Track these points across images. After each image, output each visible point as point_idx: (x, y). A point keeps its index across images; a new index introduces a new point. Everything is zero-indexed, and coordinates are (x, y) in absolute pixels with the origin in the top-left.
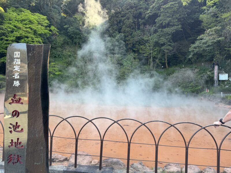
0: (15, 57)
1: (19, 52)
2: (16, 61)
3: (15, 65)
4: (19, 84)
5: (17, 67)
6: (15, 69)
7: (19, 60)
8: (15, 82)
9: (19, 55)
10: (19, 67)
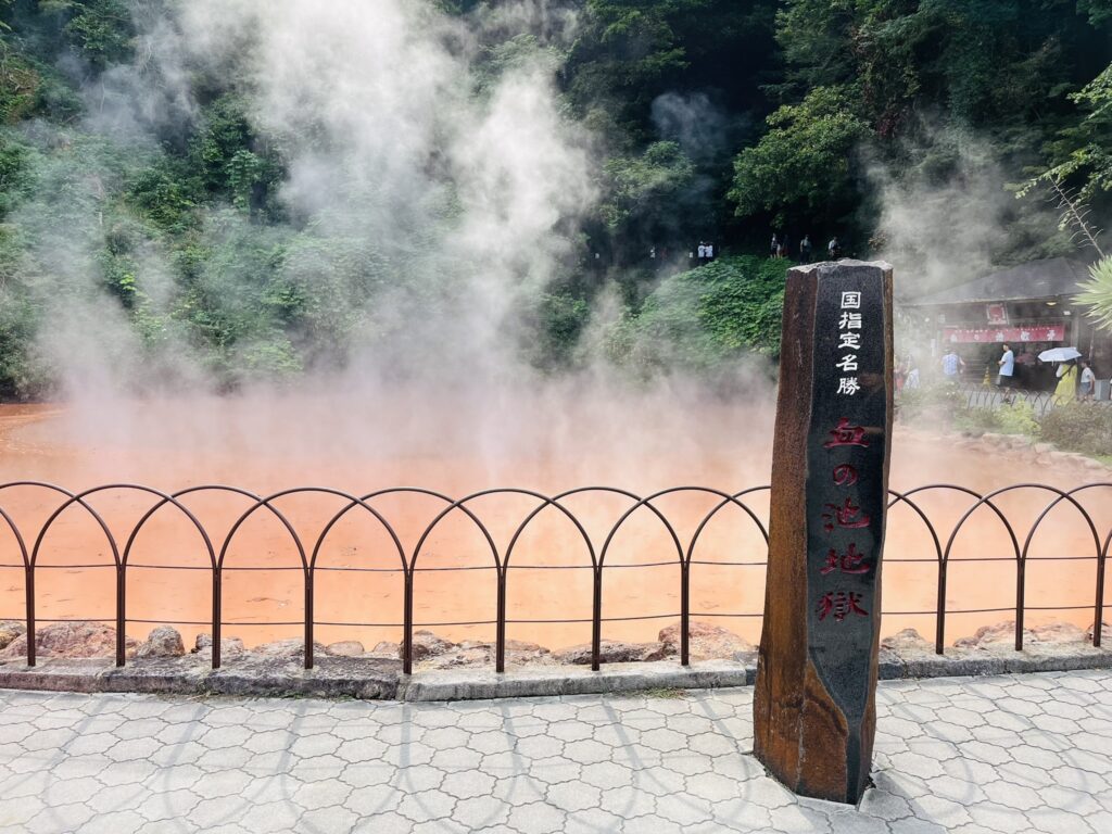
0: (843, 307)
1: (859, 294)
2: (848, 318)
3: (846, 330)
4: (858, 388)
5: (850, 339)
6: (843, 342)
7: (859, 316)
8: (842, 380)
9: (856, 301)
10: (858, 336)
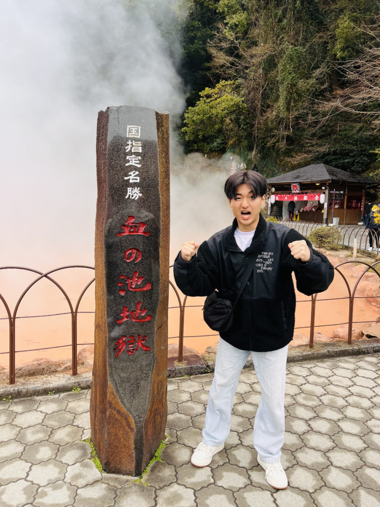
0: (128, 136)
1: (140, 127)
2: (132, 144)
3: (131, 153)
5: (133, 159)
6: (128, 161)
7: (140, 144)
8: (129, 189)
9: (137, 131)
10: (140, 158)
